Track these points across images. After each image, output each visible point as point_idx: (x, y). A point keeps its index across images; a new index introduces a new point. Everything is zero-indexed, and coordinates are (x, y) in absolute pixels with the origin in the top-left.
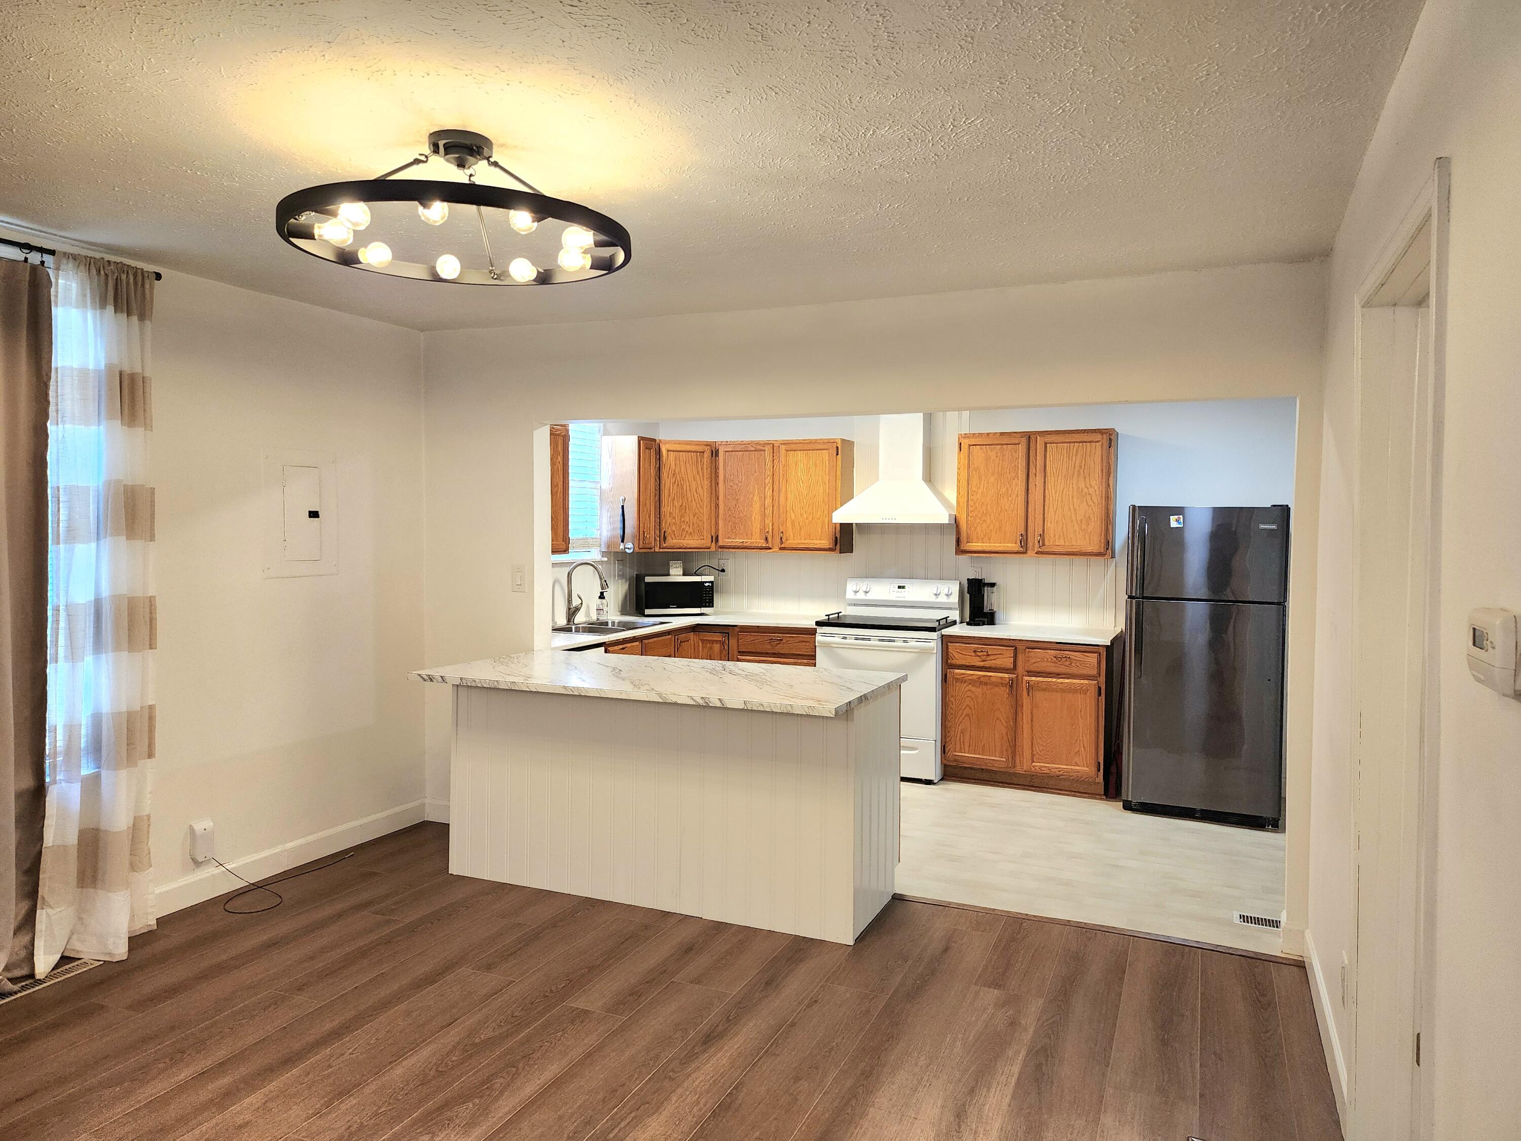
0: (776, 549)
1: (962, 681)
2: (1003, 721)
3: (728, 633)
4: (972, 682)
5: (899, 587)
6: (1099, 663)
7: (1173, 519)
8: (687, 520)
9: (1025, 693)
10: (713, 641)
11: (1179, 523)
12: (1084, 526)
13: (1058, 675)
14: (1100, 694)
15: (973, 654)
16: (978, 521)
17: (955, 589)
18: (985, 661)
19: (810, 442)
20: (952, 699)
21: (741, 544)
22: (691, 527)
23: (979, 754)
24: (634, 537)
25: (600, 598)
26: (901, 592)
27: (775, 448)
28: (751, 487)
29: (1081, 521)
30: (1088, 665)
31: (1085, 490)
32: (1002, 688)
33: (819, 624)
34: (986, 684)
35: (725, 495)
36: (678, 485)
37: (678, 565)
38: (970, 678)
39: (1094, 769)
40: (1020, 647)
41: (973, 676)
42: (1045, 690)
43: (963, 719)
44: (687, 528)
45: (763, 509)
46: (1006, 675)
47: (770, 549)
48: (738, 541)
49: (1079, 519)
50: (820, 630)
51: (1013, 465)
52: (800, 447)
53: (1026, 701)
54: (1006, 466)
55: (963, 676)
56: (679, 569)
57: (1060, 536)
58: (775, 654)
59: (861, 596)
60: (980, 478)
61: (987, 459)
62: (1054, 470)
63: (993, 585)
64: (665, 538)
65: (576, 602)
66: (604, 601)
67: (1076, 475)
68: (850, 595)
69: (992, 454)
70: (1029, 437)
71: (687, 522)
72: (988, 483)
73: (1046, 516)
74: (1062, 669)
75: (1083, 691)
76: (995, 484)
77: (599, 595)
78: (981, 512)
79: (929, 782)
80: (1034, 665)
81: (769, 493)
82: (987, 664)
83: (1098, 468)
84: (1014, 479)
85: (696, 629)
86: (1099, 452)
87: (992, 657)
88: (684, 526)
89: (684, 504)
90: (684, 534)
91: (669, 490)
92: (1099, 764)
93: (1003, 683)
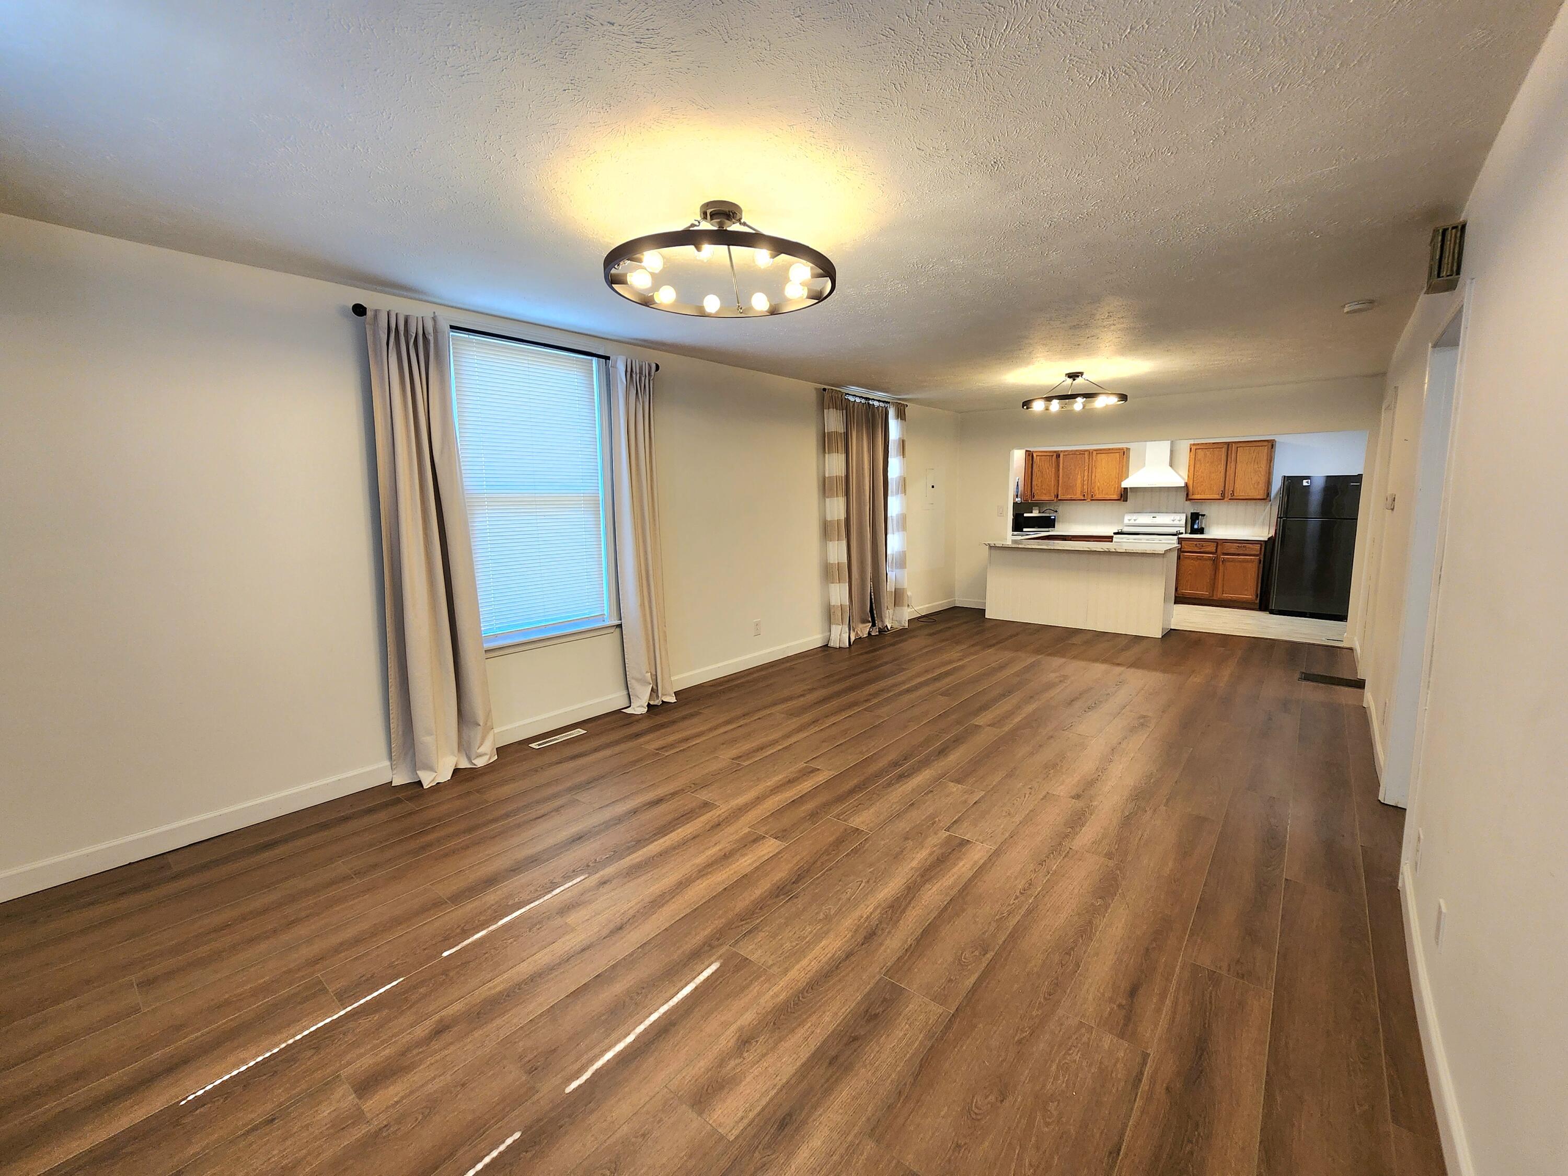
0: (1089, 500)
1: (1188, 558)
2: (1208, 576)
4: (1193, 559)
5: (1153, 517)
6: (1261, 549)
7: (1304, 481)
9: (1221, 563)
11: (1308, 483)
12: (1256, 486)
13: (1239, 555)
14: (1260, 563)
15: (1194, 546)
16: (1199, 485)
17: (1183, 517)
19: (1109, 450)
20: (1182, 567)
21: (1071, 498)
22: (1046, 490)
23: (1195, 591)
24: (1021, 495)
26: (1155, 520)
28: (1077, 471)
30: (1255, 550)
31: (1257, 469)
32: (1209, 561)
33: (1115, 534)
34: (1200, 559)
35: (1063, 476)
36: (1040, 471)
37: (1037, 508)
39: (1255, 597)
40: (1220, 542)
41: (1194, 556)
42: (1231, 561)
43: (1187, 575)
44: (1044, 491)
45: (1083, 482)
46: (1211, 556)
47: (1086, 500)
48: (1069, 497)
49: (1253, 483)
50: (1115, 536)
51: (1219, 458)
52: (1105, 452)
53: (1221, 568)
54: (1215, 459)
55: (1188, 556)
56: (1039, 511)
57: (1242, 491)
59: (1132, 522)
60: (1201, 464)
61: (1205, 455)
62: (1241, 462)
63: (1204, 515)
64: (1034, 496)
67: (1253, 462)
68: (1126, 521)
69: (1208, 453)
70: (1228, 444)
71: (1044, 488)
72: (1204, 467)
73: (1235, 482)
74: (1241, 552)
75: (1252, 561)
76: (1209, 468)
78: (1200, 481)
80: (1227, 550)
81: (1086, 474)
82: (1201, 550)
83: (1265, 458)
84: (1219, 465)
85: (1047, 537)
86: (1266, 451)
87: (1204, 547)
88: (1042, 490)
89: (1043, 480)
90: (1042, 493)
91: (1038, 476)
92: (1257, 595)
93: (1210, 559)
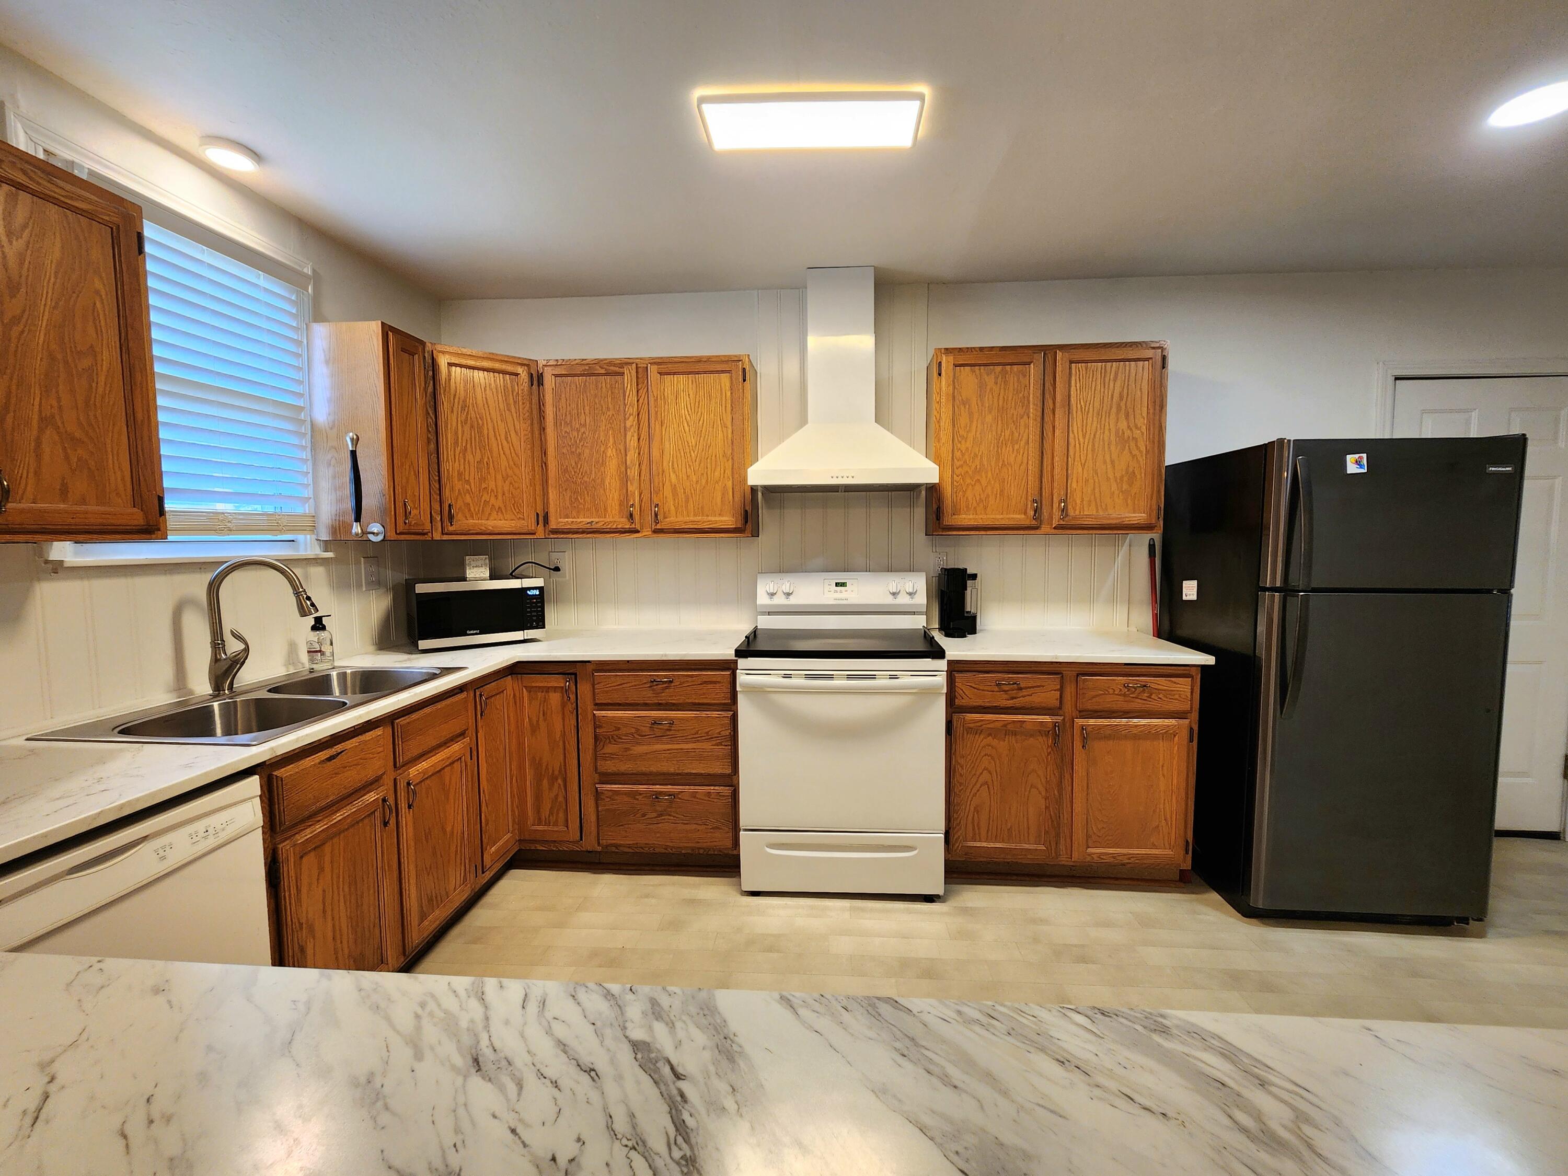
0: (647, 532)
1: (977, 730)
2: (1040, 787)
3: (575, 674)
4: (992, 733)
5: (837, 585)
6: (1190, 692)
7: (1350, 459)
8: (492, 485)
9: (1078, 744)
10: (549, 688)
11: (1361, 466)
13: (1128, 714)
14: (1191, 740)
15: (996, 689)
16: (968, 481)
17: (922, 584)
18: (1015, 698)
19: (699, 360)
20: (962, 761)
21: (588, 526)
22: (500, 497)
23: (1003, 841)
24: (384, 511)
25: (314, 628)
26: (841, 592)
27: (640, 370)
28: (602, 434)
29: (1122, 477)
30: (1177, 697)
31: (1128, 433)
32: (1040, 738)
33: (742, 654)
34: (1014, 734)
35: (557, 448)
36: (472, 427)
37: (479, 563)
38: (989, 726)
39: (1182, 852)
40: (1069, 674)
41: (997, 723)
42: (1108, 738)
43: (978, 791)
44: (493, 500)
45: (623, 469)
46: (1047, 719)
47: (638, 532)
48: (582, 521)
49: (1118, 475)
50: (742, 663)
51: (1021, 395)
52: (682, 367)
53: (1079, 757)
54: (1010, 398)
55: (979, 724)
56: (482, 569)
57: (1090, 501)
58: (660, 704)
59: (780, 600)
60: (971, 414)
61: (982, 386)
62: (1082, 403)
63: (974, 577)
64: (451, 517)
65: (233, 646)
66: (323, 634)
67: (1114, 410)
68: (762, 599)
69: (990, 380)
70: (1045, 353)
71: (492, 490)
72: (983, 424)
73: (1069, 472)
74: (1137, 705)
75: (1168, 735)
76: (994, 428)
78: (973, 467)
79: (929, 899)
80: (1094, 700)
81: (632, 442)
82: (1016, 702)
84: (1022, 418)
85: (517, 669)
86: (1134, 375)
87: (1025, 692)
88: (486, 497)
89: (486, 460)
90: (488, 510)
91: (456, 433)
92: (1187, 843)
93: (1042, 731)
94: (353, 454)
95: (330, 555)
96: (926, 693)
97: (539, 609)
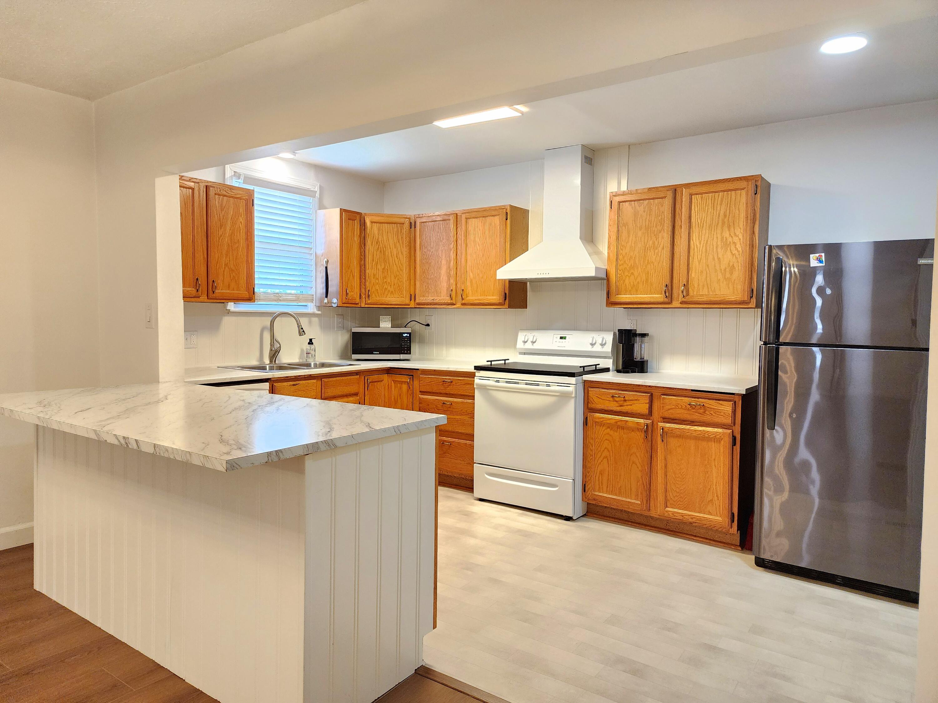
0: (458, 305)
1: (601, 424)
2: (638, 464)
3: (413, 376)
4: (610, 426)
5: (561, 338)
6: (734, 412)
7: (813, 257)
8: (389, 280)
9: (659, 438)
10: (402, 382)
11: (821, 262)
12: (728, 275)
13: (692, 423)
14: (734, 444)
15: (611, 399)
16: (626, 273)
17: (609, 338)
18: (623, 406)
19: (485, 210)
20: (592, 441)
21: (432, 301)
22: (392, 286)
23: (616, 495)
24: (337, 293)
25: (309, 343)
26: (562, 342)
27: (458, 217)
28: (440, 252)
29: (725, 270)
30: (722, 414)
31: (730, 239)
32: (638, 433)
33: (478, 368)
34: (623, 428)
35: (421, 260)
36: (381, 252)
37: (386, 319)
38: (608, 422)
39: (728, 520)
40: (656, 394)
41: (611, 420)
42: (679, 436)
43: (602, 461)
44: (389, 288)
45: (448, 271)
46: (642, 421)
47: (454, 304)
48: (430, 298)
49: (723, 267)
50: (478, 373)
51: (660, 218)
52: (477, 214)
53: (660, 446)
54: (653, 220)
55: (602, 420)
56: (388, 322)
57: (703, 286)
58: (446, 394)
59: (529, 346)
60: (628, 232)
61: (636, 214)
62: (699, 221)
63: (644, 335)
64: (369, 296)
66: (312, 346)
67: (720, 224)
68: (520, 345)
69: (640, 210)
70: (675, 190)
71: (389, 283)
72: (636, 237)
73: (690, 267)
74: (696, 417)
75: (716, 439)
76: (643, 240)
77: (309, 341)
78: (630, 265)
79: (568, 519)
80: (669, 411)
81: (453, 256)
82: (624, 409)
83: (743, 215)
84: (660, 232)
85: (389, 371)
86: (744, 200)
87: (628, 403)
88: (386, 286)
89: (387, 268)
90: (386, 293)
91: (373, 255)
92: (733, 515)
93: (639, 428)
94: (326, 268)
95: (320, 312)
96: (564, 396)
97: (408, 344)
